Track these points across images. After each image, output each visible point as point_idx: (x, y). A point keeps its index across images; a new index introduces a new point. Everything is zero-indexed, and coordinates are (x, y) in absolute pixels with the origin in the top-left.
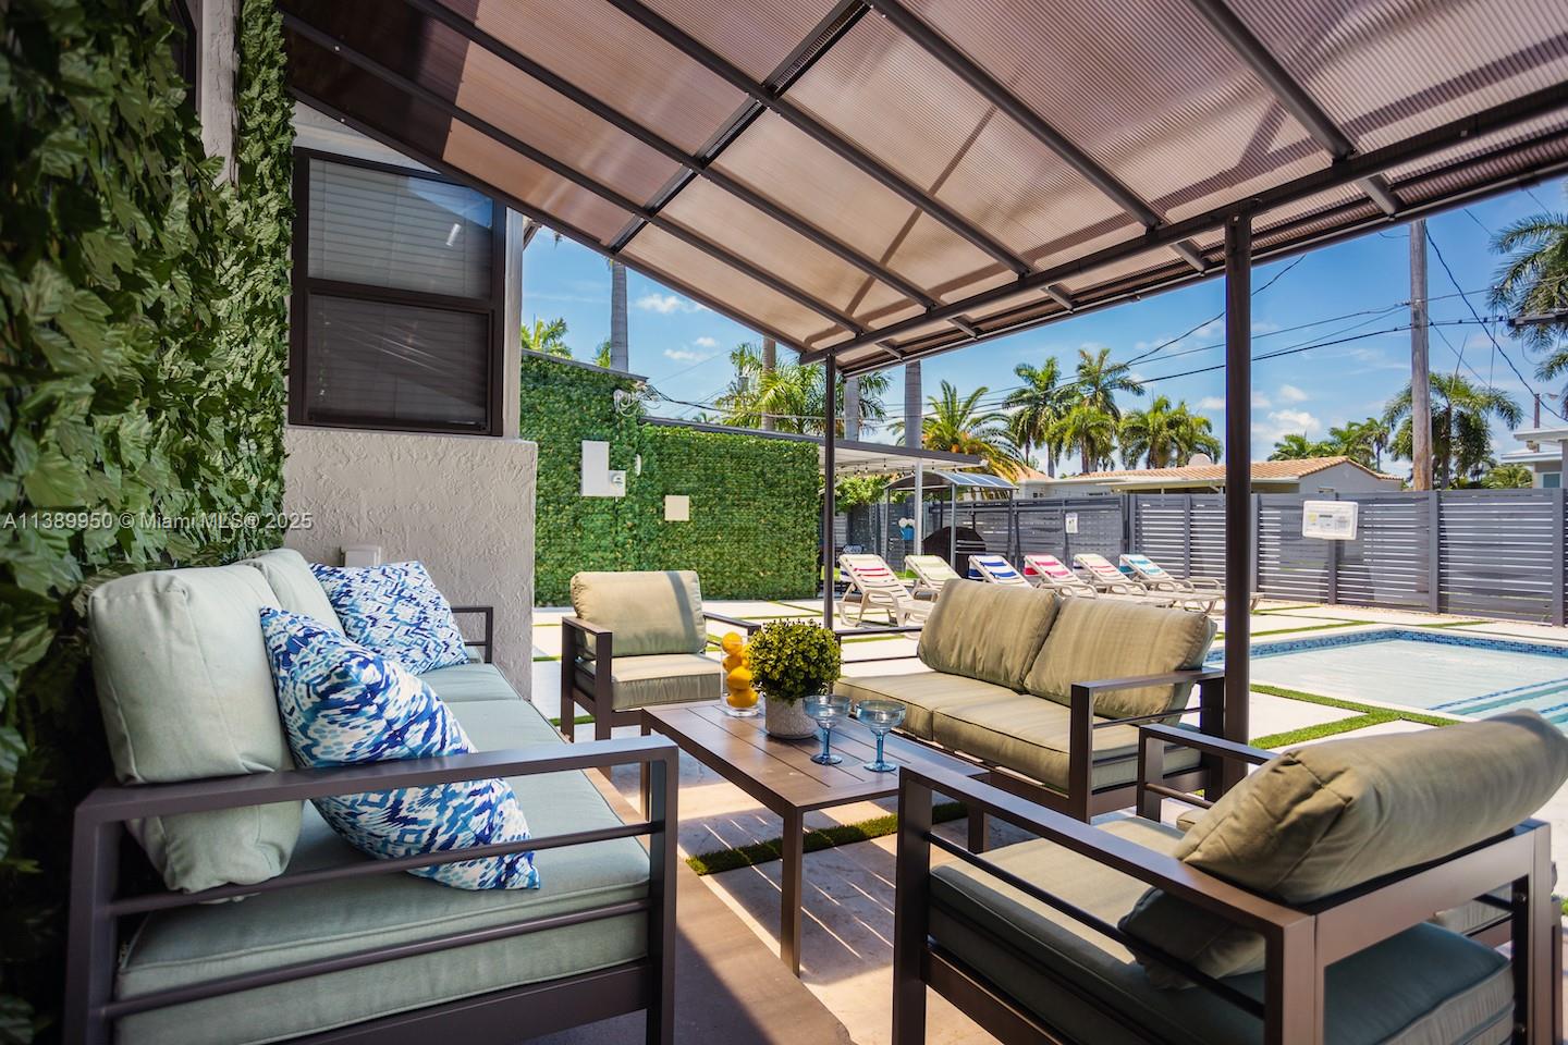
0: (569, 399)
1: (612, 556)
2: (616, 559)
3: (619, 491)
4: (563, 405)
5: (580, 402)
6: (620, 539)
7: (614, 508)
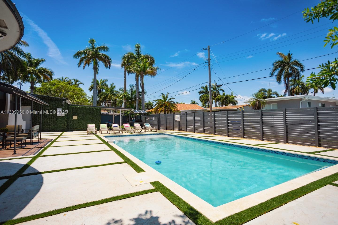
0: (55, 103)
1: (62, 125)
2: (63, 125)
3: (64, 115)
4: (54, 103)
5: (57, 103)
6: (64, 122)
7: (63, 117)
